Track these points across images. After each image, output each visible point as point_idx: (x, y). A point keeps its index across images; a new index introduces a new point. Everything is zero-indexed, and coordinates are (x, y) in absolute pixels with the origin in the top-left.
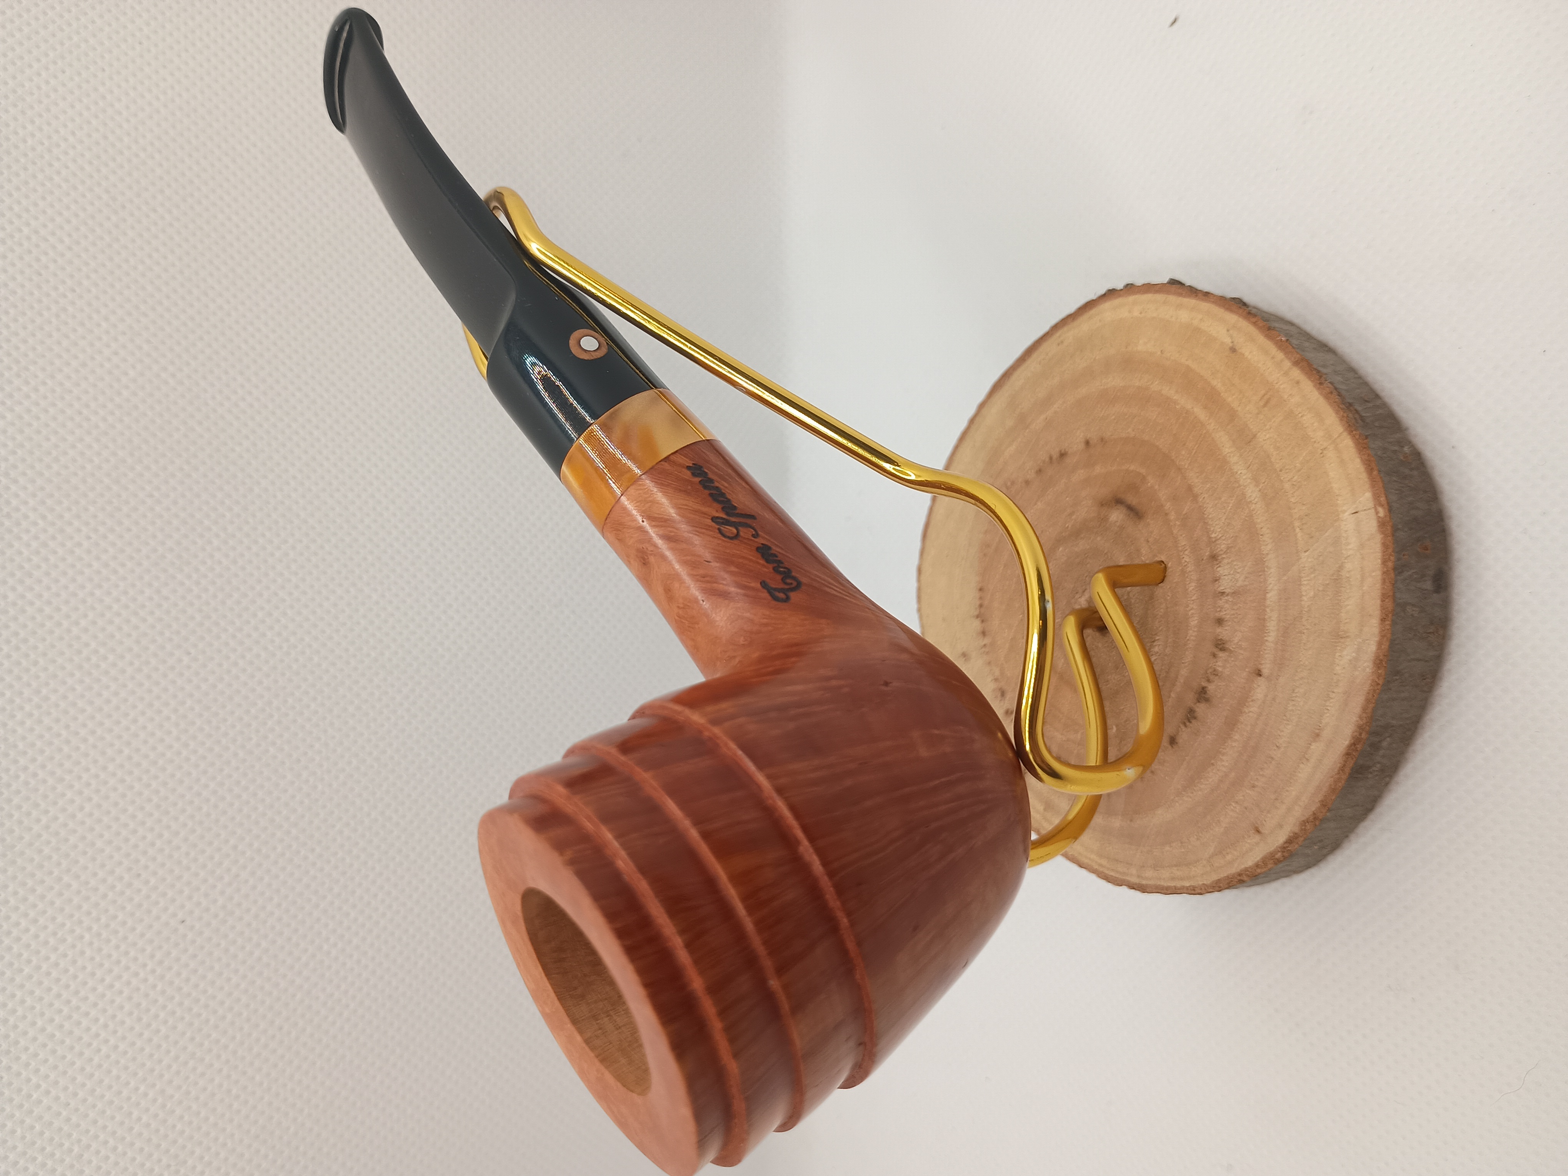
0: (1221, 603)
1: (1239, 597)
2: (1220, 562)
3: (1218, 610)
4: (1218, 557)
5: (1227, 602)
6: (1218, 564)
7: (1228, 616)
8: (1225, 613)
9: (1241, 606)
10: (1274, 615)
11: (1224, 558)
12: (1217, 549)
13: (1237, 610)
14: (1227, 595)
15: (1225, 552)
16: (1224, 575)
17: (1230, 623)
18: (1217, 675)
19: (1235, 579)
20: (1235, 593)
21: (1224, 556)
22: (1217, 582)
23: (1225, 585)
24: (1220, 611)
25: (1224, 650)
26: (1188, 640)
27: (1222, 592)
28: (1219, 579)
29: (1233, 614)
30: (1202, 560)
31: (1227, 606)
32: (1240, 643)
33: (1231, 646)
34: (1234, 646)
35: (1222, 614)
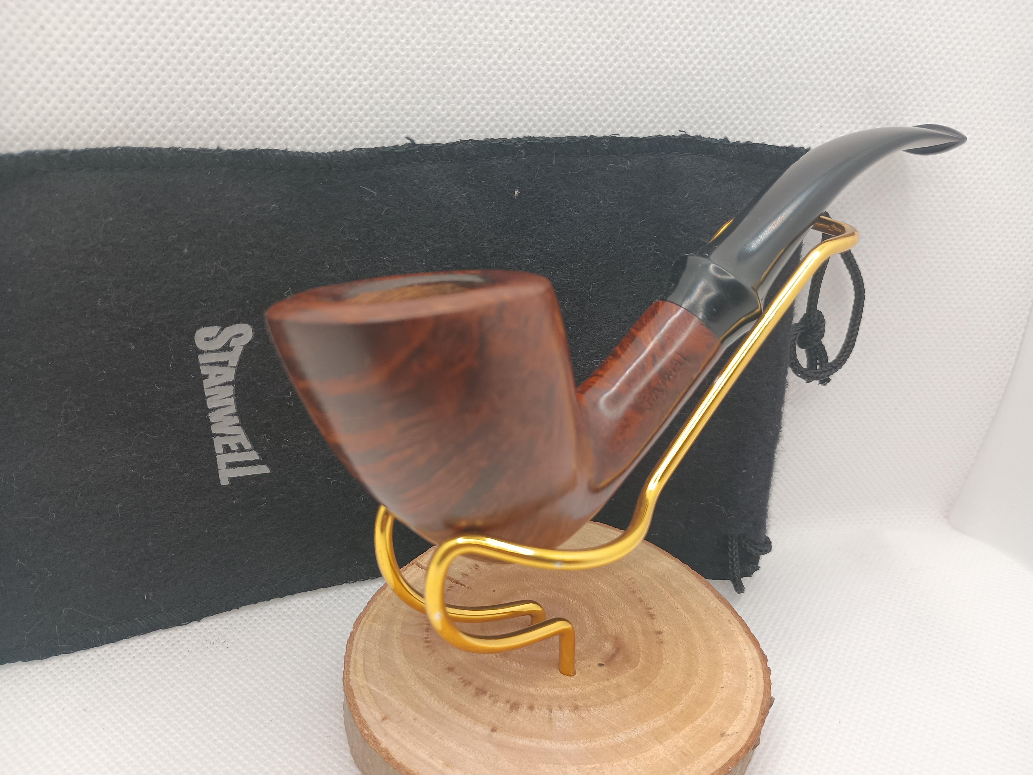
0: (544, 709)
1: (548, 722)
4: (577, 711)
5: (545, 714)
6: (572, 710)
7: (534, 713)
9: (542, 722)
10: (533, 744)
11: (576, 715)
12: (582, 711)
13: (539, 719)
14: (549, 714)
15: (580, 715)
16: (563, 714)
17: (530, 714)
18: (494, 702)
19: (561, 721)
20: (551, 719)
22: (558, 708)
23: (557, 713)
24: (539, 709)
25: (511, 709)
26: (519, 686)
27: (551, 711)
28: (561, 710)
29: (536, 717)
30: (575, 700)
31: (542, 713)
32: (515, 719)
34: (513, 716)
35: (536, 710)
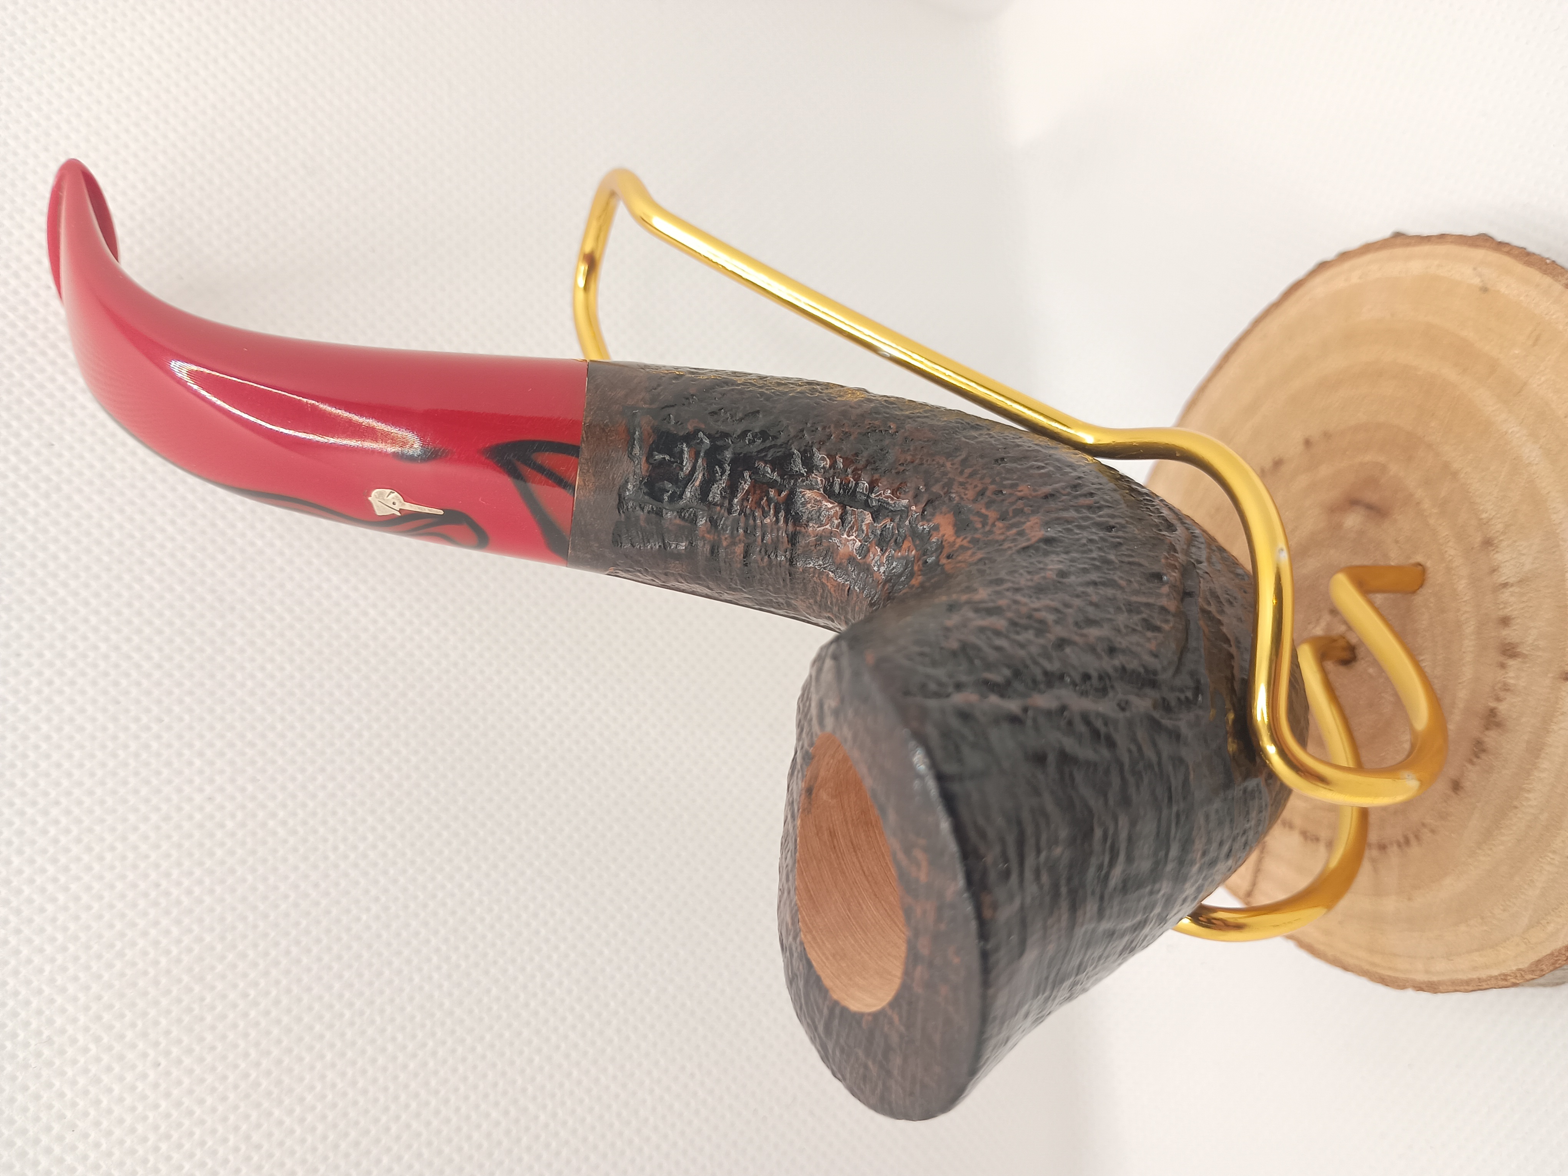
0: (1502, 598)
1: (1528, 585)
2: (1497, 547)
3: (1501, 606)
4: (1493, 541)
5: (1512, 594)
6: (1493, 550)
7: (1516, 612)
8: (1510, 609)
9: (1531, 595)
11: (1501, 540)
12: (1490, 532)
13: (1527, 602)
14: (1512, 585)
15: (1502, 533)
16: (1505, 562)
17: (1519, 621)
18: (1508, 690)
19: (1520, 563)
20: (1521, 582)
21: (1501, 538)
22: (1495, 573)
23: (1507, 573)
24: (1505, 608)
25: (1515, 656)
26: (1464, 652)
27: (1503, 584)
28: (1498, 568)
29: (1522, 609)
30: (1472, 548)
31: (1512, 599)
32: (1536, 643)
33: (1524, 649)
34: (1528, 649)
35: (1507, 612)
